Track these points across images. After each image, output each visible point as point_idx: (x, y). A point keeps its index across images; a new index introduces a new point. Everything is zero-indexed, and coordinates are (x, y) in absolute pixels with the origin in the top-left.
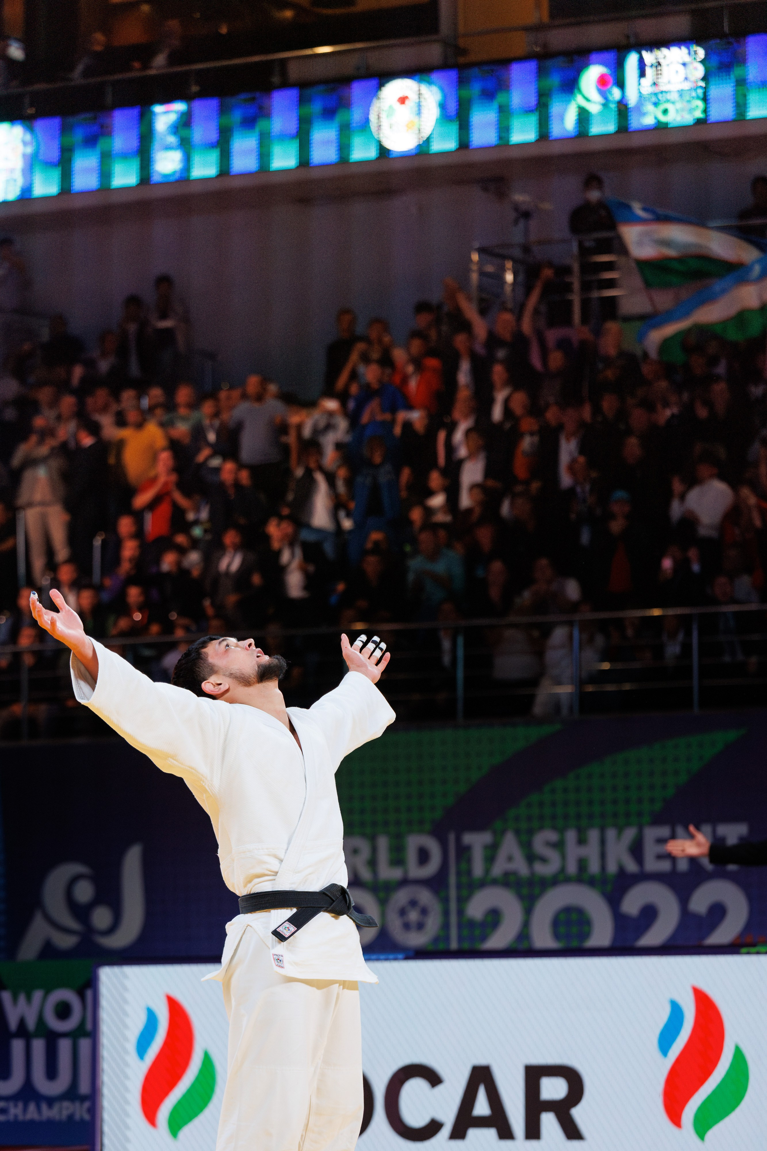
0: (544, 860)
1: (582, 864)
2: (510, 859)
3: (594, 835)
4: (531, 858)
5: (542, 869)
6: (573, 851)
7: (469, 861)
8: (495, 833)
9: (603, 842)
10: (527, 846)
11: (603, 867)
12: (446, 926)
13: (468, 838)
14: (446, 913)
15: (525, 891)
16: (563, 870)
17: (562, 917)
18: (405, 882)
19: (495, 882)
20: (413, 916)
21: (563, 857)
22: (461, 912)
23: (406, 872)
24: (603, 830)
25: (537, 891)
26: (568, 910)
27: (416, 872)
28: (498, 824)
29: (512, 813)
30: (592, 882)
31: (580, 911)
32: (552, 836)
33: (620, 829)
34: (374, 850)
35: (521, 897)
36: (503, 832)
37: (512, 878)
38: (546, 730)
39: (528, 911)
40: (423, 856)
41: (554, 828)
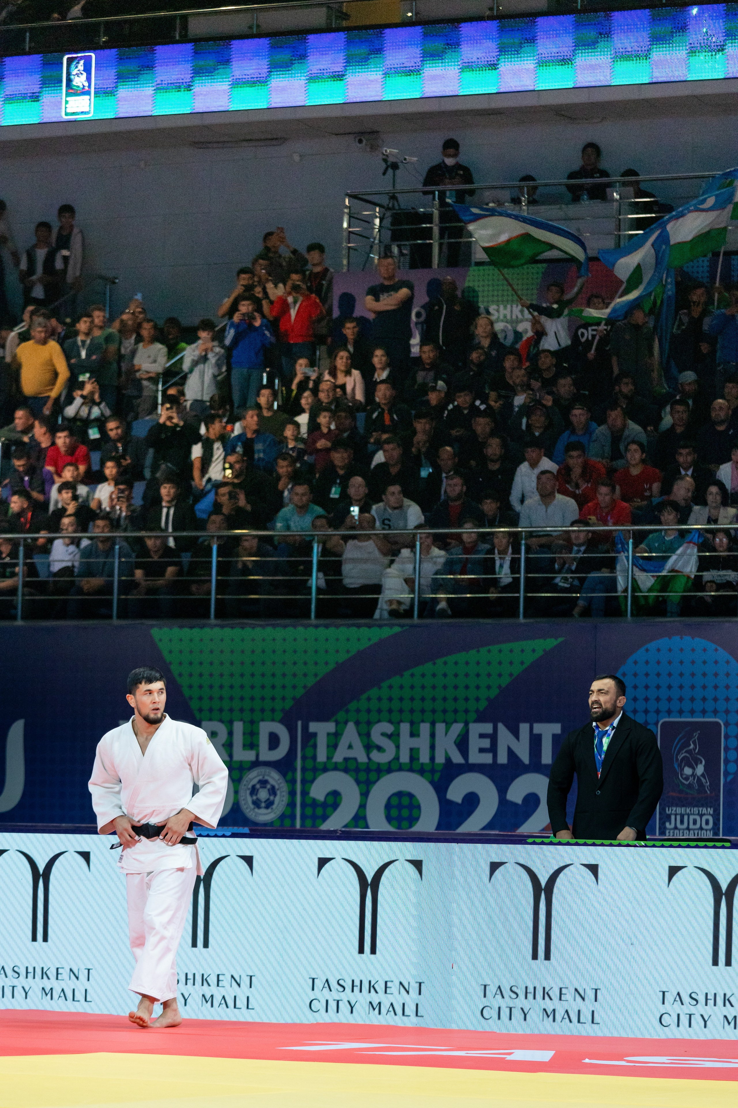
0: (379, 748)
1: (414, 754)
2: (350, 747)
3: (425, 728)
4: (369, 747)
5: (378, 758)
6: (406, 742)
7: (315, 746)
8: (337, 723)
9: (433, 735)
10: (365, 736)
11: (432, 759)
12: (292, 805)
13: (313, 727)
14: (292, 793)
15: (363, 776)
16: (397, 758)
17: (395, 801)
18: (256, 764)
19: (336, 768)
20: (263, 794)
21: (398, 747)
22: (305, 793)
23: (257, 756)
24: (433, 724)
25: (373, 776)
26: (400, 794)
27: (266, 755)
28: (341, 715)
29: (353, 706)
30: (422, 772)
31: (411, 796)
32: (389, 728)
33: (448, 724)
34: (231, 734)
35: (358, 782)
36: (346, 723)
37: (352, 765)
38: (386, 632)
39: (365, 795)
40: (274, 741)
41: (390, 722)
